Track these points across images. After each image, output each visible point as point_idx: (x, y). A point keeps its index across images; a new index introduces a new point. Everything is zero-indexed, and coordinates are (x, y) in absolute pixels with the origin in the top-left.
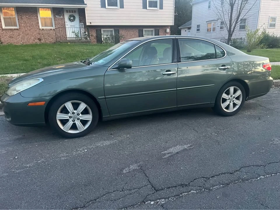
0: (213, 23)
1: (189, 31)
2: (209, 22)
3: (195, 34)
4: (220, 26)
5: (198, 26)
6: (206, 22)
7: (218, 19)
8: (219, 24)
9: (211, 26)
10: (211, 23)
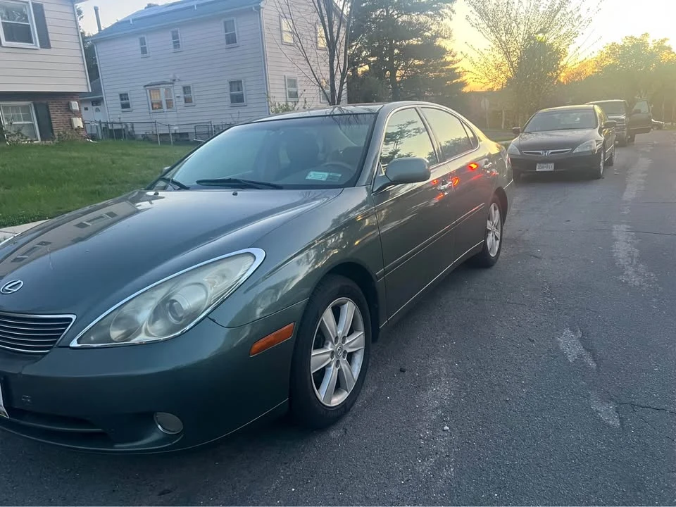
0: (163, 90)
1: (97, 110)
2: (153, 87)
3: (119, 116)
4: (182, 95)
5: (123, 97)
6: (145, 86)
7: (174, 80)
8: (180, 92)
9: (161, 96)
10: (158, 90)
